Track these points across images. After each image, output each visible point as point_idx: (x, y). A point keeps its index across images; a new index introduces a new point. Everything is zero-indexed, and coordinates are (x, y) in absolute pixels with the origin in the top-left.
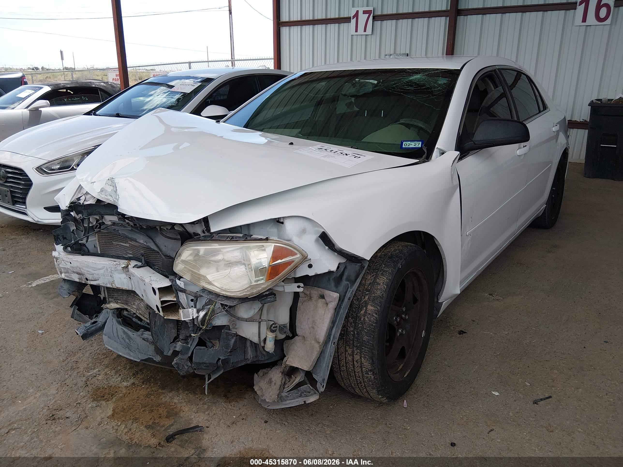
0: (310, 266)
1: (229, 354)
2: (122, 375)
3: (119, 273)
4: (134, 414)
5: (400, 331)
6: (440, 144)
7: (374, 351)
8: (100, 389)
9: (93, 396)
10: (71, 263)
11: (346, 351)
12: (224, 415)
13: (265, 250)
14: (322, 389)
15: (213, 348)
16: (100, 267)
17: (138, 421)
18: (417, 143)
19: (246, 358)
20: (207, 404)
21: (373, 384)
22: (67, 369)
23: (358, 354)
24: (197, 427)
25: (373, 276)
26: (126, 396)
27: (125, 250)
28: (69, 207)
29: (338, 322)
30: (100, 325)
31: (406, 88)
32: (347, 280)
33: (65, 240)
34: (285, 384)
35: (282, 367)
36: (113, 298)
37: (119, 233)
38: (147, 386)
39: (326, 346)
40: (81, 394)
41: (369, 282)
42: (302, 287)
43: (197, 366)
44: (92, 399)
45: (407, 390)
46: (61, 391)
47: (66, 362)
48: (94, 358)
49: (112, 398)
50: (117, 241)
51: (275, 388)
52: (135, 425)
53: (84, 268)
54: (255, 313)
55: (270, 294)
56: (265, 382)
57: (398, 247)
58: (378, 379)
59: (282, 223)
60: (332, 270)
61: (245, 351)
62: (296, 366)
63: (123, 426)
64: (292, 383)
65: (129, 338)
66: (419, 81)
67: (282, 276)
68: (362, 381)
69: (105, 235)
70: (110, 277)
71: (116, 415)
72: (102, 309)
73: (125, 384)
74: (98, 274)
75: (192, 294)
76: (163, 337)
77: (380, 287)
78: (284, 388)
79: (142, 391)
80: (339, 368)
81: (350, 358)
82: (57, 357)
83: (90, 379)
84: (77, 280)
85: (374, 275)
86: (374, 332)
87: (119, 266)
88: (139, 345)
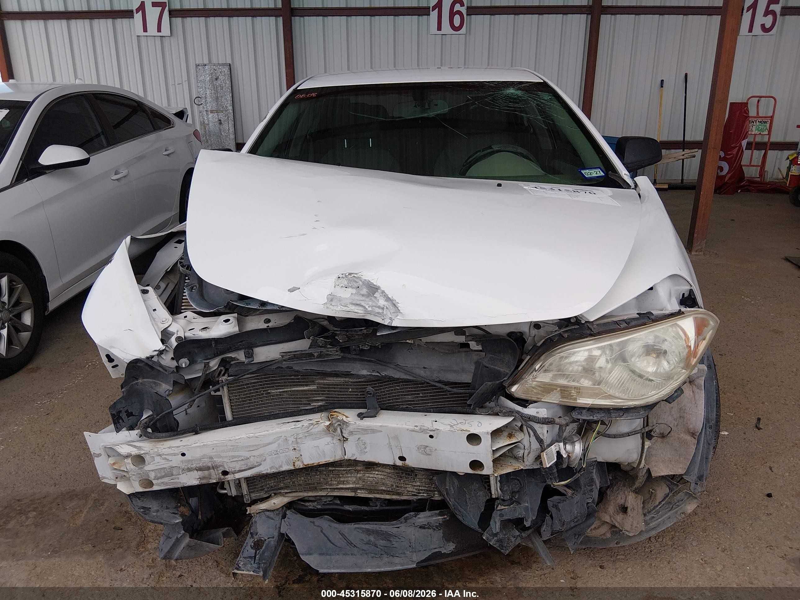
3: (316, 439)
10: (183, 455)
14: (699, 489)
16: (267, 441)
18: (596, 170)
30: (272, 543)
33: (130, 418)
59: (652, 289)
62: (665, 474)
65: (386, 536)
69: (248, 384)
70: (292, 452)
74: (260, 455)
76: (465, 510)
87: (316, 426)
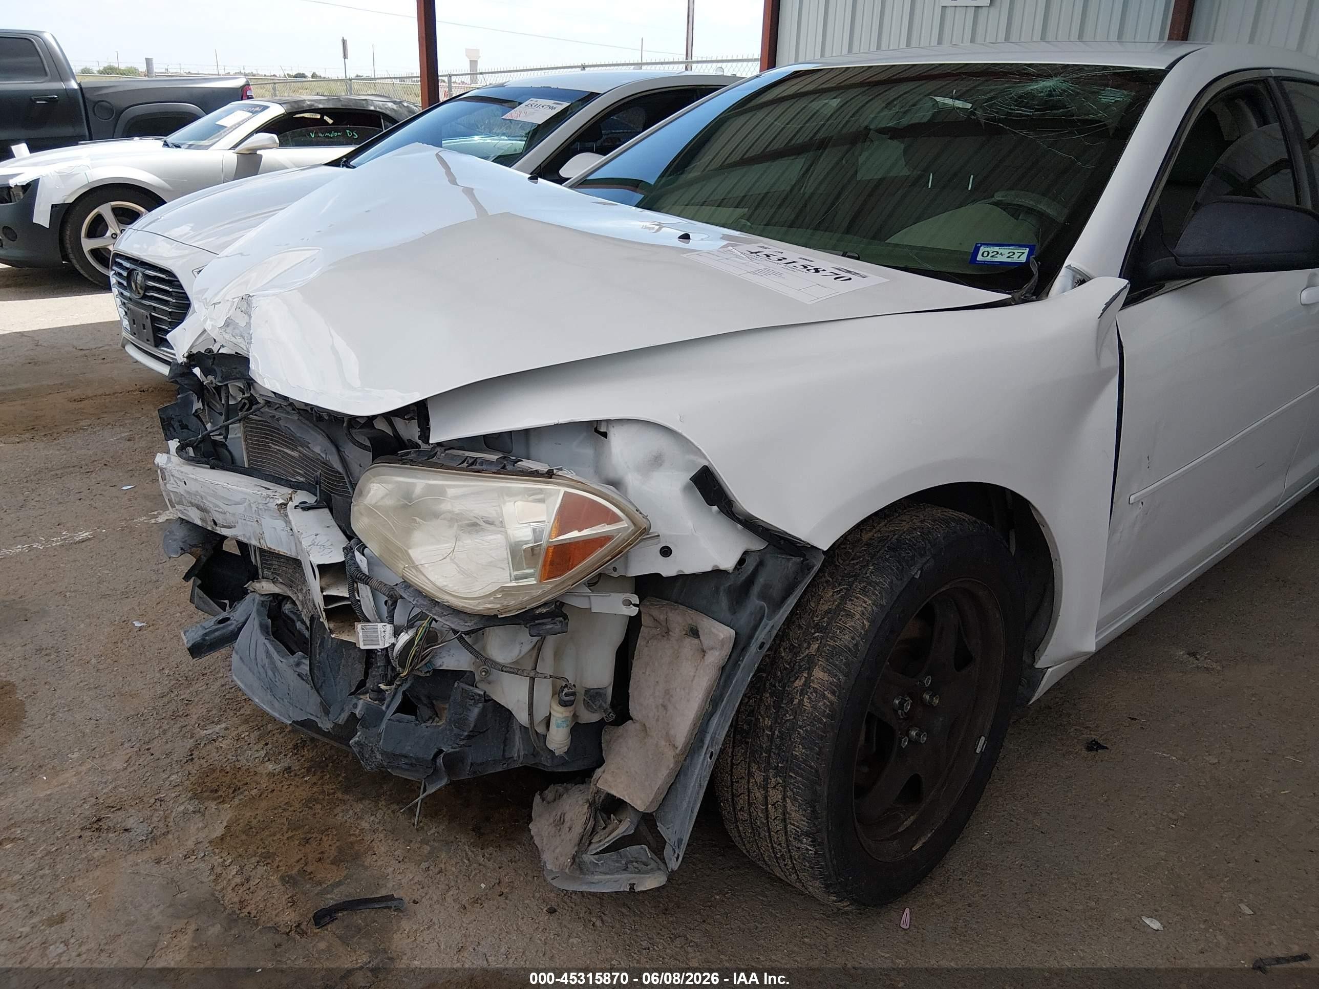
0: (666, 552)
1: (462, 743)
2: (270, 746)
3: (272, 517)
4: (267, 843)
5: (913, 733)
6: (1076, 259)
7: (818, 788)
8: (214, 771)
9: (196, 786)
10: (185, 483)
11: (750, 775)
12: (461, 876)
13: (542, 501)
14: (674, 863)
15: (431, 721)
16: (237, 498)
17: (269, 861)
18: (1017, 251)
19: (507, 755)
20: (432, 843)
21: (812, 868)
22: (164, 715)
23: (779, 787)
24: (390, 898)
25: (838, 592)
26: (263, 796)
27: (292, 466)
28: (187, 357)
29: (727, 702)
30: (232, 627)
31: (1014, 110)
32: (763, 596)
33: (184, 430)
34: (594, 831)
35: (591, 790)
36: (271, 569)
37: (280, 426)
38: (314, 779)
39: (692, 759)
40: (173, 777)
41: (826, 607)
42: (635, 605)
43: (388, 761)
44: (190, 795)
45: (919, 882)
46: (134, 765)
47: (165, 700)
48: (227, 697)
49: (233, 798)
50: (277, 443)
51: (568, 839)
52: (261, 870)
53: (209, 498)
54: (523, 653)
55: (551, 615)
56: (551, 820)
57: (922, 521)
58: (828, 856)
59: (605, 435)
60: (722, 567)
61: (506, 739)
62: (618, 796)
63: (234, 869)
64: (610, 834)
65: (275, 669)
66: (1050, 95)
67: (582, 572)
68: (787, 856)
69: (257, 428)
70: (255, 524)
71: (228, 838)
72: (245, 592)
73: (270, 767)
74: (234, 514)
75: (384, 589)
76: (335, 679)
77: (853, 624)
78: (590, 843)
79: (302, 788)
80: (734, 811)
81: (758, 794)
82: (151, 686)
83: (202, 745)
84: (199, 523)
85: (841, 590)
86: (822, 738)
87: (272, 500)
88: (291, 689)
